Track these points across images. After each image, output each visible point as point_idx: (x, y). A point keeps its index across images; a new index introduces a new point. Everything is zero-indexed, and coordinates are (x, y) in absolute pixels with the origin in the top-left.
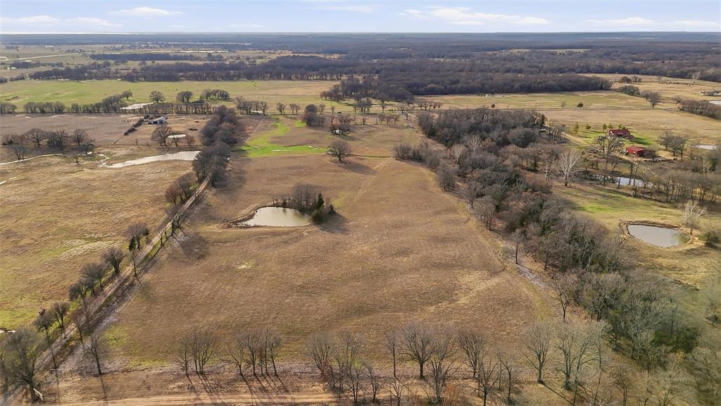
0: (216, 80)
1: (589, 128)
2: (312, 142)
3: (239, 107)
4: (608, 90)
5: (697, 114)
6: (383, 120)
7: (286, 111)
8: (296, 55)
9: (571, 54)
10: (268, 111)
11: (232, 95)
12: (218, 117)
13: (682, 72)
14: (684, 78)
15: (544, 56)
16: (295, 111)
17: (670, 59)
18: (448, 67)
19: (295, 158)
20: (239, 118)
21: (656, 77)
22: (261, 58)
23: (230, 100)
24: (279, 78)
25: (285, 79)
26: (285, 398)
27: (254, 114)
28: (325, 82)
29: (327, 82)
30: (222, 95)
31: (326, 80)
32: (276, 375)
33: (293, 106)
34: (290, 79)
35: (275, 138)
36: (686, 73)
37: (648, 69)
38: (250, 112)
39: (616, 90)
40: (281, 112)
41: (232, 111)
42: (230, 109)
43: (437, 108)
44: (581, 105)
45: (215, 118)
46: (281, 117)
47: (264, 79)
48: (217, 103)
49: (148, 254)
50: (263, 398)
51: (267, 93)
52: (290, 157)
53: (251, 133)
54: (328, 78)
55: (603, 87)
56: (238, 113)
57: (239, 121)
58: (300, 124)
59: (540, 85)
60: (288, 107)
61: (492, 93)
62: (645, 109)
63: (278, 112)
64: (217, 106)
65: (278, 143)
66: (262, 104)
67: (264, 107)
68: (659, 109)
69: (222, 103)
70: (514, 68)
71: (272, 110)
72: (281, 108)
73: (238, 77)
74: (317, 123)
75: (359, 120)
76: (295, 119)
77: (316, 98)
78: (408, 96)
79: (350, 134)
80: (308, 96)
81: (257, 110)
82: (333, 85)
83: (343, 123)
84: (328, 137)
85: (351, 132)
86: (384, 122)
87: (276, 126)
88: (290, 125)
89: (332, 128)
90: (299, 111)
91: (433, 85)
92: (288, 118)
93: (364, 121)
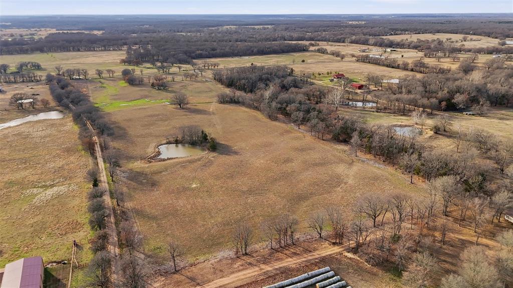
1: (320, 74)
2: (146, 97)
4: (308, 51)
5: (367, 63)
6: (187, 77)
7: (103, 75)
8: (61, 32)
9: (265, 29)
10: (89, 77)
11: (43, 65)
13: (338, 39)
14: (339, 42)
15: (251, 30)
16: (111, 75)
17: (324, 31)
18: (195, 39)
19: (145, 109)
21: (326, 43)
23: (44, 69)
25: (74, 51)
26: (314, 255)
28: (108, 52)
29: (111, 52)
31: (110, 50)
32: (294, 244)
33: (109, 71)
34: (79, 50)
35: (113, 95)
36: (340, 39)
37: (319, 38)
38: (72, 78)
39: (312, 51)
40: (100, 76)
43: (216, 67)
44: (303, 61)
46: (102, 80)
49: (109, 189)
50: (301, 258)
51: (70, 62)
52: (140, 109)
53: (89, 94)
54: (111, 49)
55: (304, 49)
58: (123, 84)
59: (269, 49)
60: (105, 72)
61: (241, 56)
62: (339, 62)
63: (97, 76)
65: (119, 99)
66: (83, 70)
67: (85, 73)
68: (345, 61)
70: (239, 39)
71: (92, 73)
72: (99, 73)
74: (137, 83)
75: (170, 78)
76: (115, 81)
77: (116, 64)
78: (189, 60)
79: (170, 89)
80: (107, 63)
81: (79, 76)
82: (122, 54)
83: (158, 82)
84: (154, 92)
85: (169, 87)
86: (188, 79)
87: (105, 87)
88: (115, 86)
89: (153, 85)
90: (115, 75)
91: (200, 52)
92: (107, 80)
93: (173, 79)
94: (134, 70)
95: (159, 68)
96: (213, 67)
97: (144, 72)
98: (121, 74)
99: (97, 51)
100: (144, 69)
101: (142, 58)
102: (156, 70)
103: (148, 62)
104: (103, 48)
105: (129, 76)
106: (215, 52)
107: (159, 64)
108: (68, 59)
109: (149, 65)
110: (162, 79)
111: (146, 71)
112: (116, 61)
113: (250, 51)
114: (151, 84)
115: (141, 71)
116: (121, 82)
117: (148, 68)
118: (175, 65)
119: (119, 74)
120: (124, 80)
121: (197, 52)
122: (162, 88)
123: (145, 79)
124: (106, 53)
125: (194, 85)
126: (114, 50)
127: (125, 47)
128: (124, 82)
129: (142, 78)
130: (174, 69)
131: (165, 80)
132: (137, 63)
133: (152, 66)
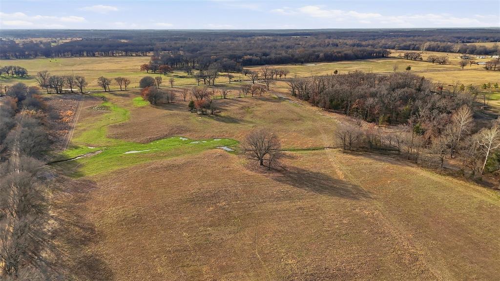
0: (9, 59)
2: (180, 131)
3: (43, 85)
7: (111, 87)
10: (88, 89)
11: (31, 72)
12: (13, 101)
16: (123, 87)
20: (47, 99)
22: (55, 42)
23: (29, 78)
24: (81, 55)
25: (88, 56)
27: (67, 93)
28: (131, 57)
29: (133, 58)
30: (17, 73)
33: (120, 80)
34: (94, 55)
35: (115, 127)
38: (61, 91)
40: (105, 87)
41: (33, 91)
42: (30, 88)
44: (409, 68)
45: (7, 103)
46: (107, 95)
47: (64, 56)
48: (11, 82)
51: (73, 68)
53: (72, 122)
54: (134, 54)
56: (44, 93)
57: (48, 103)
58: (140, 102)
60: (114, 81)
62: (460, 70)
63: (101, 88)
64: (11, 85)
65: (126, 136)
66: (77, 79)
67: (81, 83)
69: (17, 82)
71: (93, 85)
72: (104, 83)
73: (36, 56)
74: (164, 101)
75: (219, 93)
76: (127, 96)
77: (135, 71)
78: (239, 66)
79: (223, 114)
80: (124, 70)
81: (71, 88)
82: (146, 60)
83: (199, 99)
84: (195, 119)
85: (222, 110)
86: (250, 95)
87: (107, 108)
88: (125, 106)
89: (192, 106)
90: (130, 86)
91: (249, 57)
92: (116, 95)
93: (225, 94)
94: (159, 79)
95: (198, 77)
96: (278, 76)
97: (175, 83)
98: (138, 85)
99: (116, 56)
100: (175, 79)
101: (172, 64)
102: (194, 81)
103: (180, 69)
104: (124, 53)
105: (151, 88)
106: (268, 57)
107: (196, 72)
108: (73, 65)
109: (182, 74)
110: (206, 95)
111: (178, 82)
112: (137, 67)
113: (313, 57)
114: (188, 104)
115: (172, 81)
116: (137, 98)
117: (181, 77)
118: (220, 73)
119: (135, 85)
120: (142, 95)
121: (245, 57)
122: (209, 111)
123: (178, 94)
124: (126, 59)
125: (263, 106)
126: (137, 56)
127: (152, 54)
128: (141, 98)
129: (172, 91)
130: (222, 79)
131: (212, 98)
132: (165, 71)
133: (186, 74)
